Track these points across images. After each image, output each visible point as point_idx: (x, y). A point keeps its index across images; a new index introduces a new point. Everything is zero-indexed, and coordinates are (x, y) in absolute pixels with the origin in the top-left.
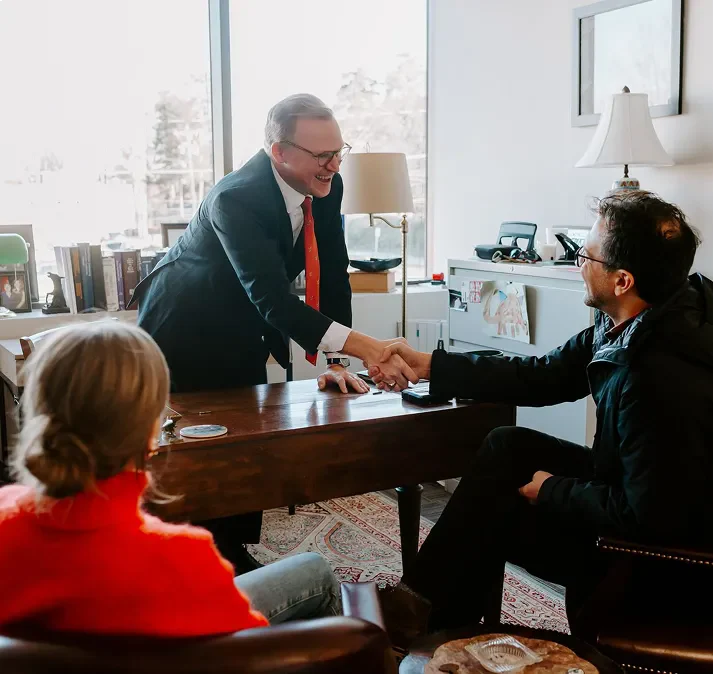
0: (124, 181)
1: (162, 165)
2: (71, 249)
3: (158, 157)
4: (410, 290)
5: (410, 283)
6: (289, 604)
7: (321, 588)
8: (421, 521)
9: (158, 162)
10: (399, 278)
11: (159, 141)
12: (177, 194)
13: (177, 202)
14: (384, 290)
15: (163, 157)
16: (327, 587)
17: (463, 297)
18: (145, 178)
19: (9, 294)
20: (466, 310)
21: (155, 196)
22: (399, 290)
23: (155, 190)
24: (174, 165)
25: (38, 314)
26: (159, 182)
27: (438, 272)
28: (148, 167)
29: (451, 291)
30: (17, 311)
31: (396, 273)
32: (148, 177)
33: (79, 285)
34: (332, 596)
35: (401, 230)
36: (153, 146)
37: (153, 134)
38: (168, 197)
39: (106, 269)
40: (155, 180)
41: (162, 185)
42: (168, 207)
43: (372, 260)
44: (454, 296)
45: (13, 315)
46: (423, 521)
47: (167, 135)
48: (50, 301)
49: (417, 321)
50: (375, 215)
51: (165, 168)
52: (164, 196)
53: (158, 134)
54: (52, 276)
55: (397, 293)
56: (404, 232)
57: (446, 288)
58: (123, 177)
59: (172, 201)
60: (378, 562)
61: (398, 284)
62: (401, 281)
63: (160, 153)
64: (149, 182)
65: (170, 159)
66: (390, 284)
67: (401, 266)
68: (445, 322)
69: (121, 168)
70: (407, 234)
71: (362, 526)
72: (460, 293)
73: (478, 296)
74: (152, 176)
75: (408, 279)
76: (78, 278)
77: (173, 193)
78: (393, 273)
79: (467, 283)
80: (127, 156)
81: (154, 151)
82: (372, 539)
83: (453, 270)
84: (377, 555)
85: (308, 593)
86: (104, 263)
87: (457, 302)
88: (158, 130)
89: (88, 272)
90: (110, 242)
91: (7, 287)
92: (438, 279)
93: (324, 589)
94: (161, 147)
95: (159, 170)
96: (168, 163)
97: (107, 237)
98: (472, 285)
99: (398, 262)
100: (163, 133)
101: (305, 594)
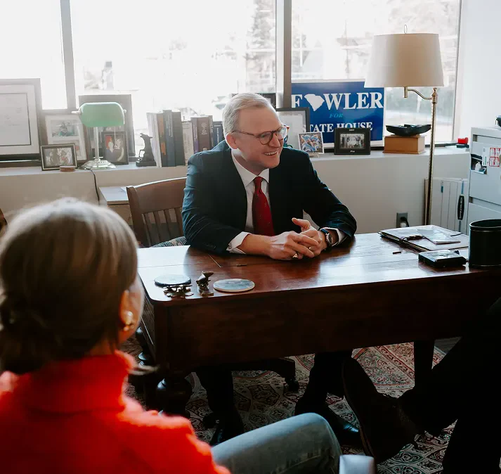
0: (230, 57)
1: (257, 45)
2: (158, 115)
3: (255, 39)
4: (437, 152)
5: (437, 146)
6: (287, 466)
7: (320, 451)
8: (435, 352)
9: (255, 43)
10: (428, 142)
11: (256, 27)
12: (268, 67)
13: (267, 73)
14: (415, 151)
15: (259, 39)
16: (326, 449)
17: (483, 161)
18: (245, 55)
19: (112, 150)
20: (485, 173)
21: (252, 69)
22: (428, 152)
23: (252, 64)
24: (267, 45)
25: (132, 166)
26: (255, 58)
27: (462, 137)
28: (248, 48)
29: (472, 155)
30: (116, 163)
31: (426, 137)
32: (247, 54)
33: (163, 144)
34: (330, 458)
35: (432, 101)
36: (251, 31)
37: (252, 22)
38: (261, 70)
39: (184, 132)
40: (252, 57)
41: (257, 60)
42: (261, 77)
43: (405, 125)
44: (475, 160)
45: (113, 167)
46: (436, 351)
47: (262, 22)
48: (142, 156)
49: (441, 179)
50: (409, 88)
51: (259, 48)
52: (258, 69)
53: (256, 21)
54: (143, 136)
55: (425, 154)
56: (434, 103)
57: (469, 151)
58: (228, 54)
59: (263, 73)
60: (394, 387)
61: (427, 146)
62: (429, 143)
63: (256, 36)
64: (247, 58)
65: (263, 41)
66: (420, 146)
67: (430, 132)
68: (466, 180)
69: (227, 48)
70: (437, 105)
71: (384, 352)
72: (481, 158)
73: (496, 160)
74: (250, 53)
75: (436, 142)
76: (163, 139)
77: (265, 67)
78: (424, 137)
79: (488, 149)
80: (232, 38)
81: (252, 35)
82: (391, 365)
83: (475, 137)
84: (394, 381)
85: (306, 455)
86: (183, 127)
87: (478, 166)
88: (256, 18)
89: (171, 134)
90: (219, 103)
91: (111, 144)
92: (463, 143)
93: (323, 451)
94: (257, 31)
95: (254, 50)
96: (262, 43)
97: (217, 99)
98: (492, 151)
99: (427, 128)
100: (259, 20)
101: (304, 457)
